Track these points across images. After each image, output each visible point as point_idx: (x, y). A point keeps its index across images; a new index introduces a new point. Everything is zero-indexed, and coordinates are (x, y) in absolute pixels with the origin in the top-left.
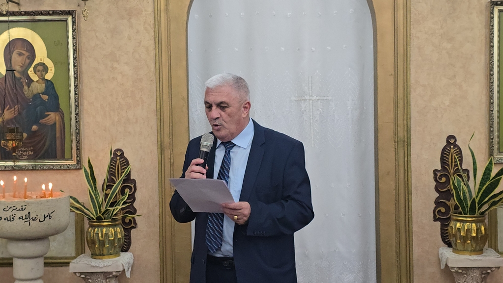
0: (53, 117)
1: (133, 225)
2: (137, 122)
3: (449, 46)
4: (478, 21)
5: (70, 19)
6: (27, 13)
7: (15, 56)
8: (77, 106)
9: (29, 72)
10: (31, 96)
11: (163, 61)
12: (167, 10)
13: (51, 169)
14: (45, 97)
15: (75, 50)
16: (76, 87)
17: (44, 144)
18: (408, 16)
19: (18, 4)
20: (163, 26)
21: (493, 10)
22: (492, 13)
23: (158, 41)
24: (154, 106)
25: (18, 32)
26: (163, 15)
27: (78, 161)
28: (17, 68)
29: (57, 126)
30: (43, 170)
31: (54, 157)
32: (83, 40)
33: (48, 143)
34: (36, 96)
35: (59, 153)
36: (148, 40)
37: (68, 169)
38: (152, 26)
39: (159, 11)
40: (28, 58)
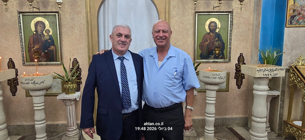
0: (52, 47)
1: (80, 83)
2: (81, 49)
3: (182, 26)
4: (191, 18)
5: (57, 14)
6: (42, 12)
8: (60, 44)
9: (44, 32)
10: (45, 40)
11: (89, 29)
12: (90, 12)
13: (52, 65)
14: (50, 41)
15: (59, 25)
16: (60, 37)
17: (50, 57)
19: (39, 9)
20: (89, 17)
22: (196, 15)
23: (87, 22)
24: (87, 44)
26: (89, 14)
27: (61, 62)
29: (54, 50)
30: (49, 65)
31: (54, 61)
32: (62, 22)
33: (51, 56)
34: (46, 41)
35: (55, 60)
36: (84, 22)
37: (58, 65)
38: (85, 17)
39: (87, 12)
40: (43, 28)
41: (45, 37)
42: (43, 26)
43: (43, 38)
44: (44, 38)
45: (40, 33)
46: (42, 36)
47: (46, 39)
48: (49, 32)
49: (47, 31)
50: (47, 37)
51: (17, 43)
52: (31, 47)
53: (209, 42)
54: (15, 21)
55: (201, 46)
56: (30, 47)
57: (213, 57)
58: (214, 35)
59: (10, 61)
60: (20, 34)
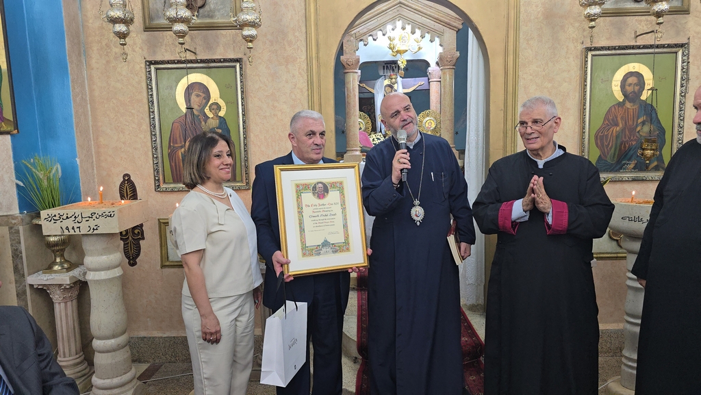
3: (550, 85)
4: (574, 64)
5: (238, 65)
6: (202, 61)
7: (193, 98)
8: (245, 138)
9: (205, 110)
10: (207, 130)
12: (318, 58)
15: (242, 92)
16: (244, 122)
18: (517, 60)
19: (195, 53)
20: (314, 71)
21: (587, 55)
22: (586, 57)
23: (310, 83)
25: (195, 77)
26: (314, 62)
27: (247, 183)
28: (195, 107)
32: (250, 84)
34: (212, 130)
36: (302, 83)
37: (239, 189)
38: (305, 71)
39: (311, 58)
40: (205, 99)
41: (210, 121)
42: (204, 95)
43: (203, 123)
44: (206, 123)
45: (196, 112)
46: (202, 120)
47: (211, 127)
48: (219, 108)
49: (215, 107)
50: (213, 123)
51: (142, 136)
52: (176, 145)
53: (621, 125)
54: (139, 83)
55: (600, 138)
56: (174, 147)
57: (632, 166)
58: (636, 107)
59: (124, 180)
60: (150, 115)
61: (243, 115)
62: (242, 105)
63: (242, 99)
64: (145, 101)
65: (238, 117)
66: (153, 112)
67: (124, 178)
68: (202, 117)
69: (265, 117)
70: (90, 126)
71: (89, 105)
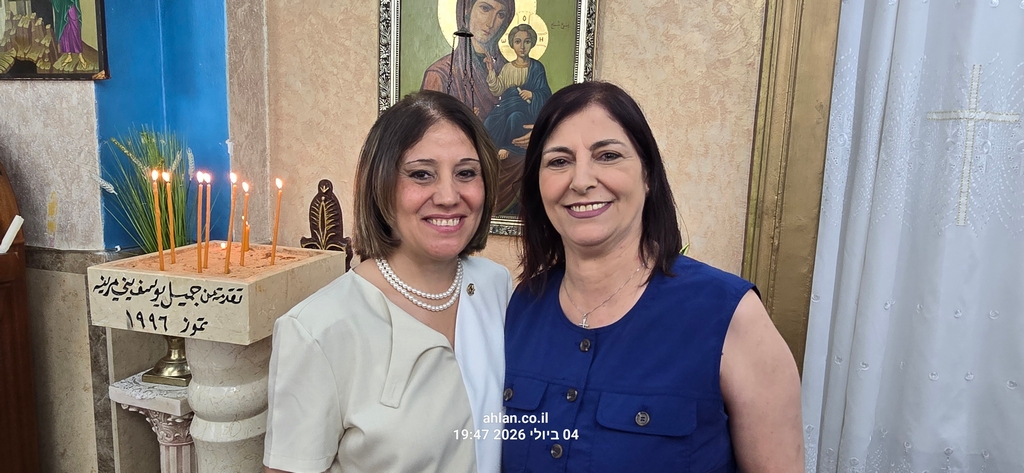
7: (475, 12)
9: (500, 44)
28: (478, 34)
40: (503, 15)
41: (506, 70)
42: (498, 7)
43: (492, 74)
44: (497, 74)
45: (477, 47)
46: (489, 67)
47: (509, 84)
48: (532, 38)
49: (522, 35)
50: (516, 74)
51: (361, 99)
59: (320, 194)
60: (380, 52)
61: (587, 55)
62: (589, 32)
63: (590, 15)
64: (374, 20)
65: (575, 60)
66: (387, 45)
67: (319, 190)
68: (490, 60)
69: (642, 63)
70: (265, 72)
71: (265, 29)
